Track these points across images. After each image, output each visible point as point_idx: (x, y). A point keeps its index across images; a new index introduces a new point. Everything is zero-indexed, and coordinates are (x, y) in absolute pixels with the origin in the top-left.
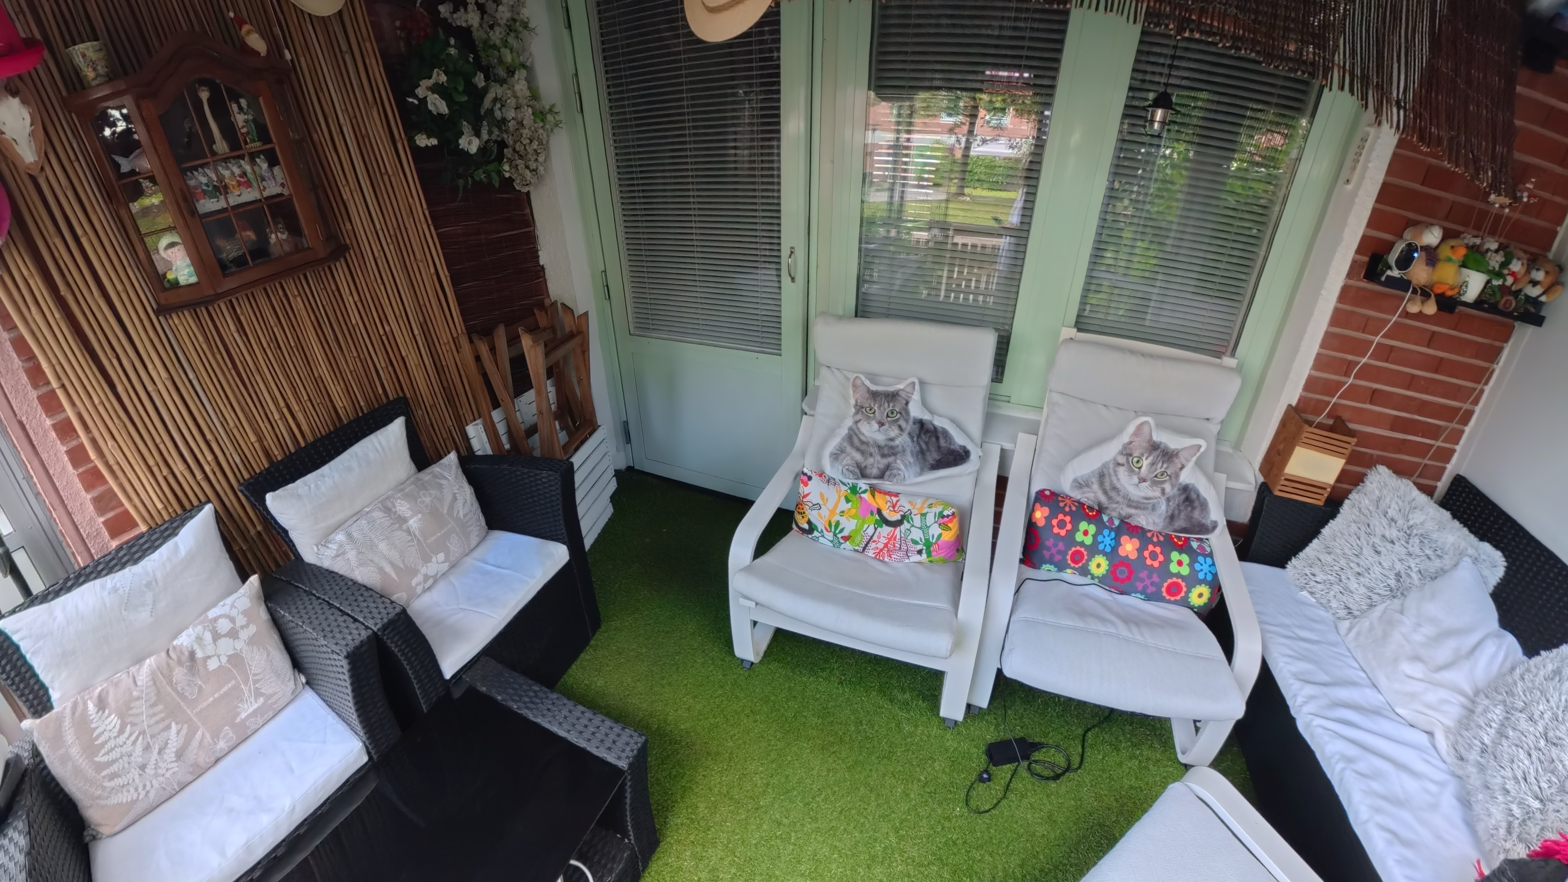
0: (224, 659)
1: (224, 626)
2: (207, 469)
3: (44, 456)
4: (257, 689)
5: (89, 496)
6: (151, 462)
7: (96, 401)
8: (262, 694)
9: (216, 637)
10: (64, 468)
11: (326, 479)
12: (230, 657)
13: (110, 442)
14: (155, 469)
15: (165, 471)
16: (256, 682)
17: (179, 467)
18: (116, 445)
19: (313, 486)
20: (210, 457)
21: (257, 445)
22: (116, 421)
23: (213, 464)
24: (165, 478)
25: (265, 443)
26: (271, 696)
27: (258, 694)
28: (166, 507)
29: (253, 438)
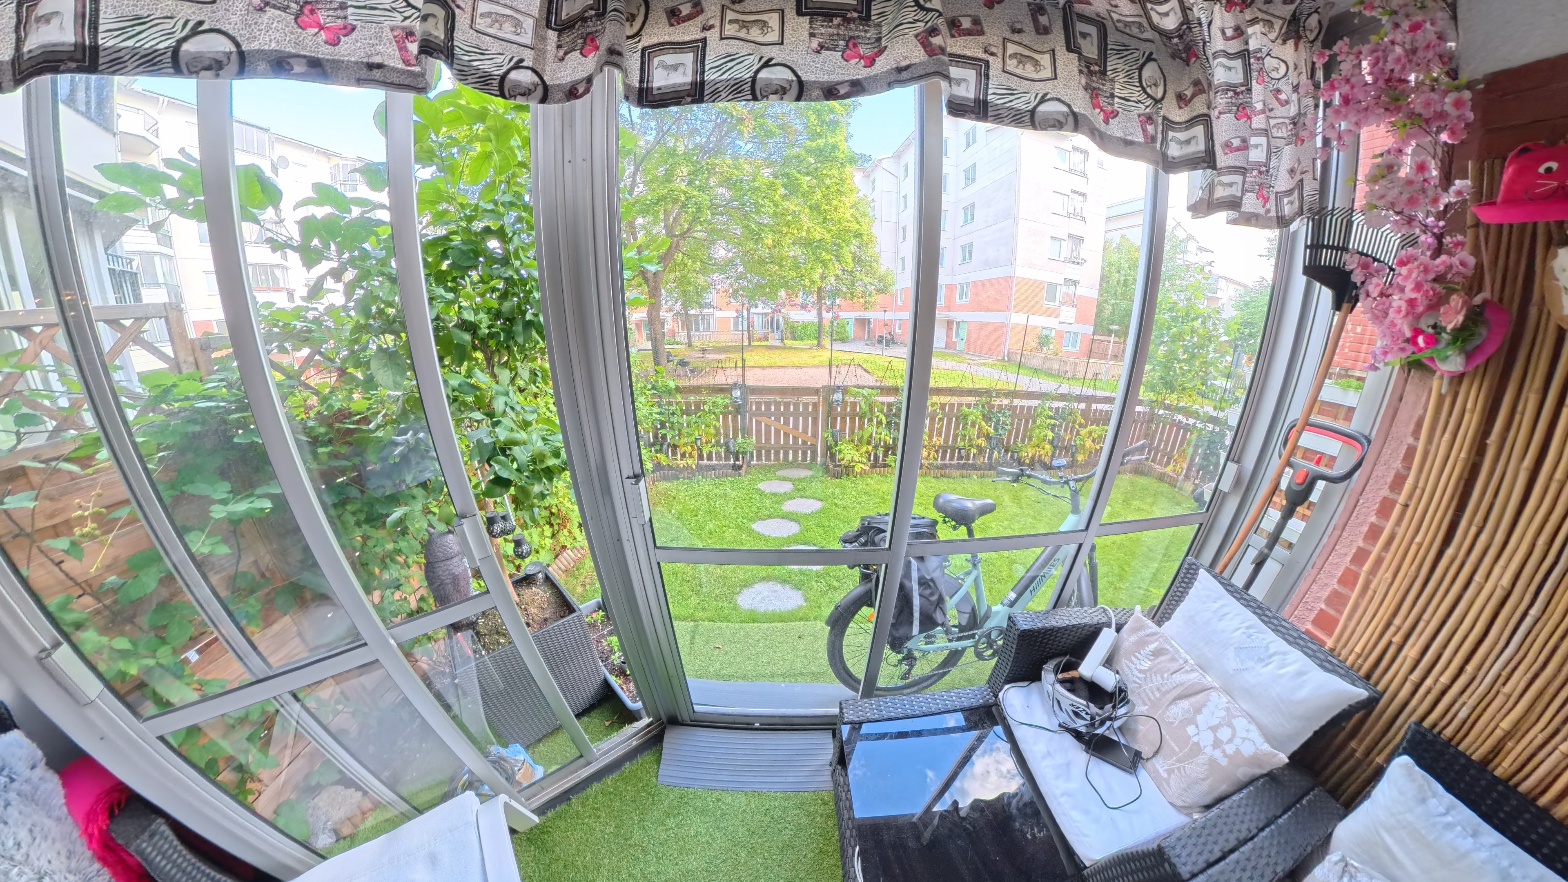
0: (1195, 739)
1: (1224, 734)
2: (1429, 682)
3: (1345, 534)
4: (1173, 770)
5: (1336, 586)
6: (1397, 621)
7: (1418, 539)
8: (1169, 775)
9: (1214, 729)
10: (1345, 555)
11: (1470, 840)
12: (1197, 744)
13: (1389, 575)
14: (1392, 629)
15: (1397, 639)
16: (1179, 769)
17: (1411, 651)
18: (1389, 581)
19: (1449, 819)
20: (1444, 679)
21: (1498, 733)
22: (1413, 568)
23: (1439, 687)
24: (1390, 643)
25: (1510, 744)
26: (1168, 784)
27: (1170, 772)
28: (1359, 656)
29: (1506, 724)
